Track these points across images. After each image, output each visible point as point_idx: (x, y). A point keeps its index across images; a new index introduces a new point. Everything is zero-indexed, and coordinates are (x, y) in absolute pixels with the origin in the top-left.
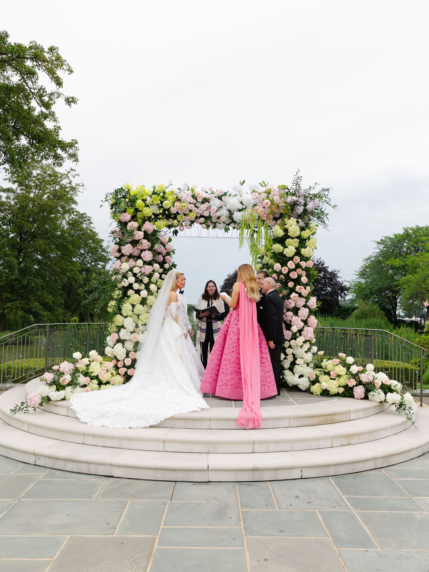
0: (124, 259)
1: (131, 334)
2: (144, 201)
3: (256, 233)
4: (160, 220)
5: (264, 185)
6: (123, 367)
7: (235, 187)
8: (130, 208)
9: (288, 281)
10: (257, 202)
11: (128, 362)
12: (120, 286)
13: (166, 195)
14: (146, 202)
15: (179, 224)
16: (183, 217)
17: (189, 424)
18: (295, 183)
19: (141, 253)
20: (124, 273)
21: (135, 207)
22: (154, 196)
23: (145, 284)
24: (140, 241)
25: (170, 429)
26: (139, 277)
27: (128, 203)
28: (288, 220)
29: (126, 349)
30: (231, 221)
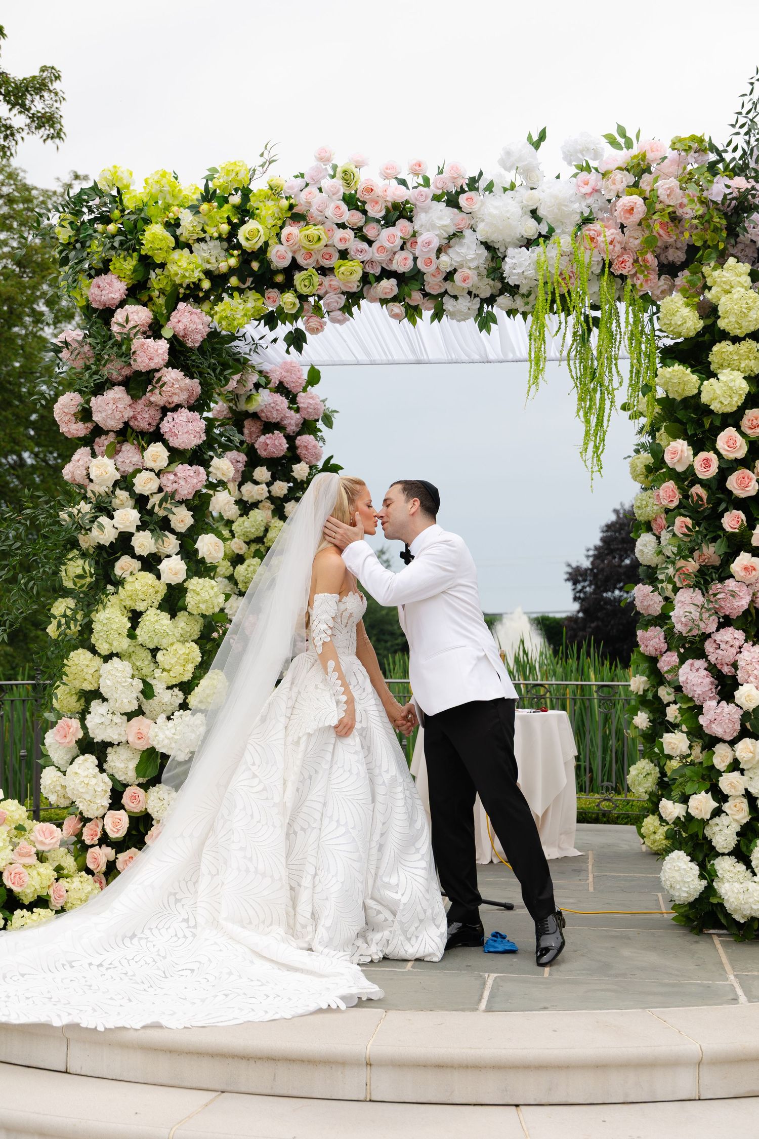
0: (103, 442)
1: (129, 720)
2: (173, 226)
3: (597, 327)
4: (231, 296)
5: (622, 141)
6: (100, 845)
7: (508, 153)
8: (123, 254)
9: (723, 506)
10: (595, 207)
11: (115, 824)
12: (86, 541)
13: (253, 203)
14: (178, 232)
15: (306, 306)
16: (317, 278)
17: (288, 1080)
18: (742, 126)
19: (162, 419)
20: (100, 495)
21: (138, 251)
22: (205, 207)
23: (179, 536)
24: (157, 375)
25: (214, 1094)
26: (157, 508)
27: (113, 236)
28: (714, 269)
29: (112, 777)
30: (499, 285)
